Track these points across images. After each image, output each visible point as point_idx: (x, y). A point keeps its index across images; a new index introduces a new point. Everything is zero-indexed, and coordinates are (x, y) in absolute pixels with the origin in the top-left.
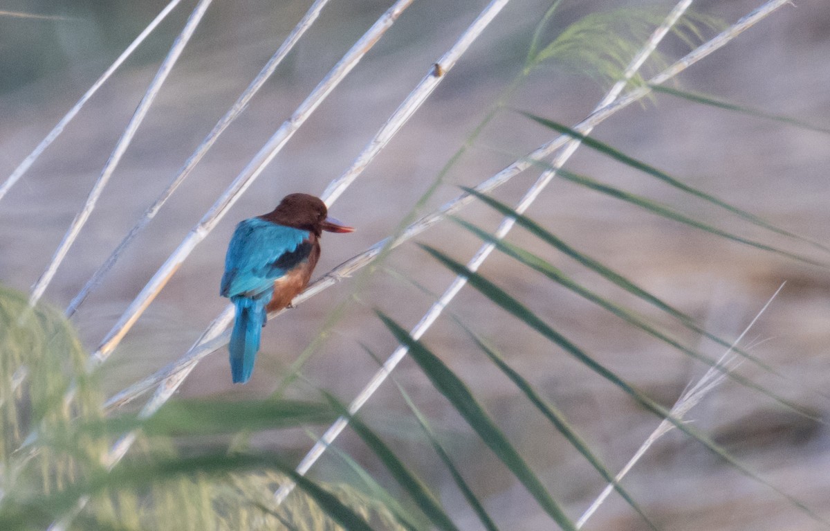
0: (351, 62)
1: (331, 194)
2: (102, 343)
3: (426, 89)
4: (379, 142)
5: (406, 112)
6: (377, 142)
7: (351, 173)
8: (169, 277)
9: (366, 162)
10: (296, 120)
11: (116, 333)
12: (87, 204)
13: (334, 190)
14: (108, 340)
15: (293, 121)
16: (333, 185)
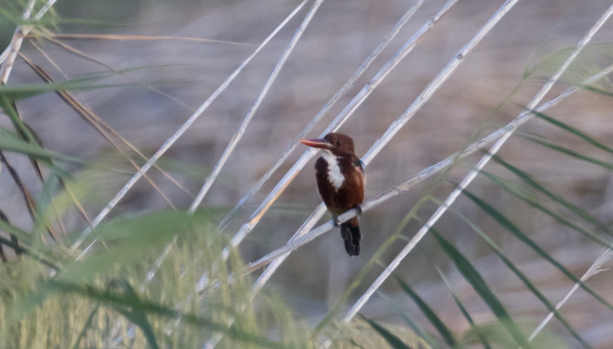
0: (408, 49)
1: (393, 129)
2: (251, 218)
3: (453, 67)
4: (423, 99)
5: (440, 80)
6: (422, 99)
7: (406, 116)
8: (292, 178)
9: (415, 110)
10: (373, 84)
11: (259, 212)
12: (241, 129)
13: (395, 127)
14: (255, 216)
15: (371, 84)
16: (394, 124)
